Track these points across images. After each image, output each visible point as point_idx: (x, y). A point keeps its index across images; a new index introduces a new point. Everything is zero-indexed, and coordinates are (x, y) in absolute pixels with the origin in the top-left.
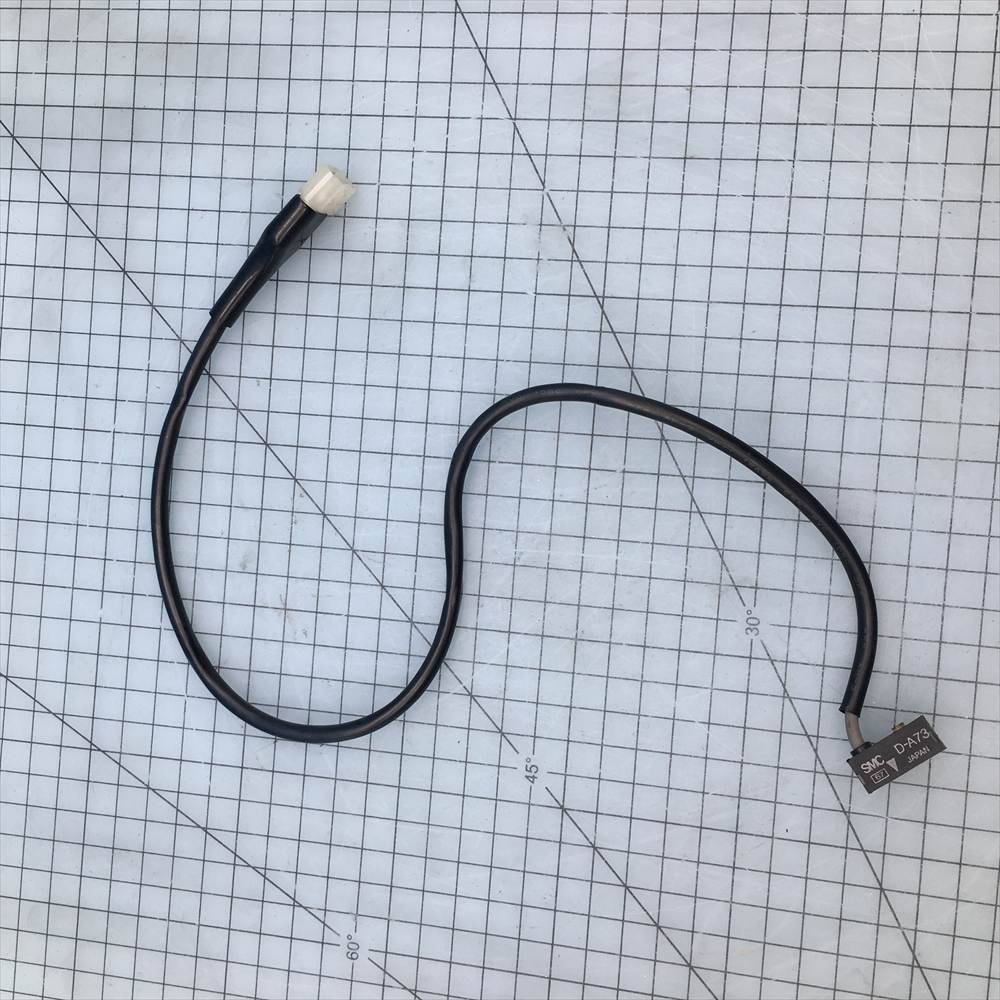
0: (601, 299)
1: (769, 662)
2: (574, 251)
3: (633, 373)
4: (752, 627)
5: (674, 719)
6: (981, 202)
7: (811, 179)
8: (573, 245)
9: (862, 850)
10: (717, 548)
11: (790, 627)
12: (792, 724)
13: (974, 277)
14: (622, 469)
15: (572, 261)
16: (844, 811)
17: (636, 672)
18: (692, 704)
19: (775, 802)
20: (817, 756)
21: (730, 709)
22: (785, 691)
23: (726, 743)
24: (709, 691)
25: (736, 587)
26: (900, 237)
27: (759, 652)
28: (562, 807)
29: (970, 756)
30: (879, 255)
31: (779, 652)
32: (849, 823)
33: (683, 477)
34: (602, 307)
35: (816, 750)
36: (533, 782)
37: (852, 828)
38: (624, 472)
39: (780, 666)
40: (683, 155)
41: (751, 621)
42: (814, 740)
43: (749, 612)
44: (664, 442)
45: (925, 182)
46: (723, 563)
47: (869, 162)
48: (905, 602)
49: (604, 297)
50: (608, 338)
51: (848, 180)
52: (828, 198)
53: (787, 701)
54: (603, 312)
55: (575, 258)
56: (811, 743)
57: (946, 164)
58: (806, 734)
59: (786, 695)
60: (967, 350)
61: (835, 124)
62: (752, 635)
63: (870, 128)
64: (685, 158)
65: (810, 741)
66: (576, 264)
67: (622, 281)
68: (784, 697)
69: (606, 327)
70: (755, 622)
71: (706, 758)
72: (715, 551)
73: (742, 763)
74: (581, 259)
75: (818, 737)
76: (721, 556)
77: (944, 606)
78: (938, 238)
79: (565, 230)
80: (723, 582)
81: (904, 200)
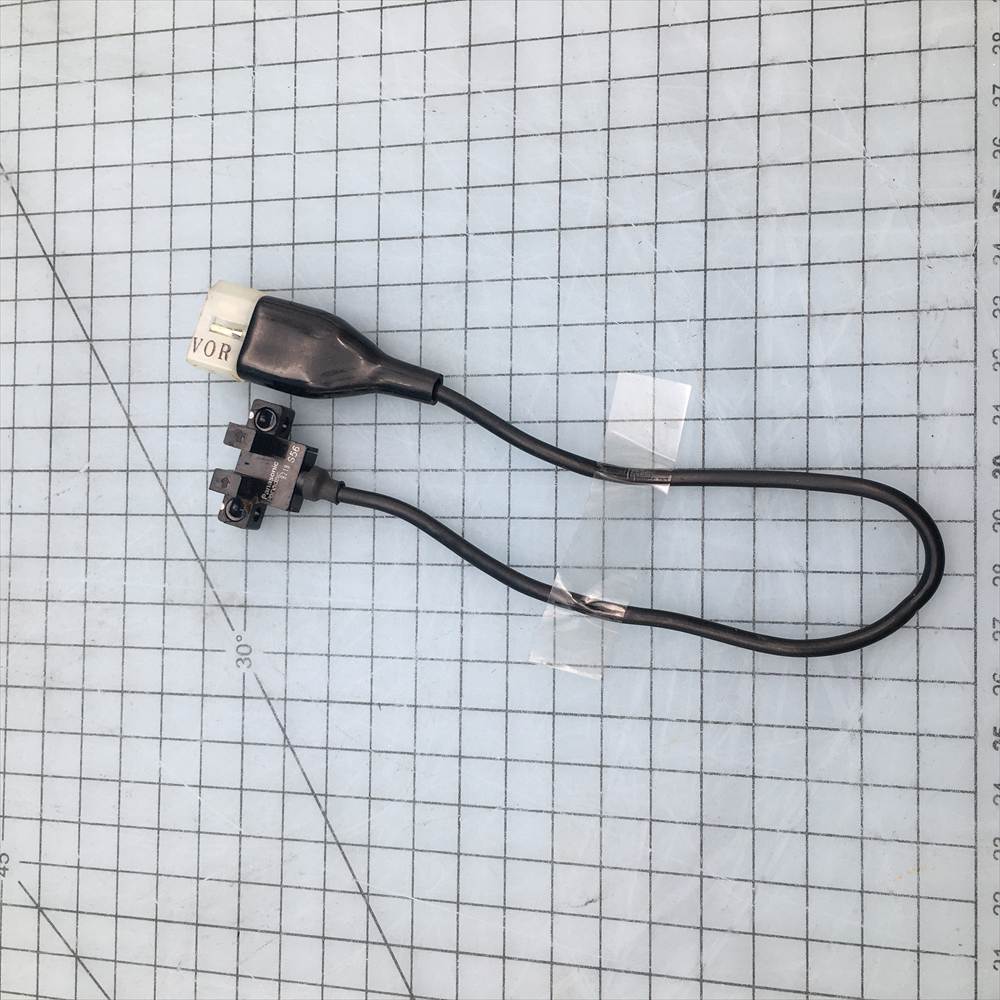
0: (51, 258)
1: (265, 701)
2: (19, 203)
3: (92, 347)
4: (243, 658)
5: (159, 784)
6: (469, 93)
7: (275, 86)
8: (17, 195)
9: (386, 944)
10: (198, 559)
11: (286, 654)
12: (295, 782)
13: (468, 188)
14: (86, 468)
15: (17, 215)
16: (361, 892)
17: (113, 725)
18: (180, 763)
19: (281, 886)
20: (327, 821)
21: (222, 765)
22: (286, 737)
23: (220, 811)
24: (198, 744)
25: (222, 607)
26: (380, 147)
27: (253, 689)
28: (37, 906)
29: (506, 809)
30: (358, 173)
31: (275, 689)
32: (369, 908)
33: (155, 472)
34: (53, 268)
35: (324, 814)
36: (4, 875)
37: (373, 916)
38: (89, 471)
39: (278, 706)
40: (131, 74)
41: (241, 650)
42: (322, 799)
43: (239, 638)
44: (131, 430)
45: (403, 76)
46: (206, 577)
47: (338, 59)
48: (417, 611)
49: (54, 256)
50: (62, 306)
51: (316, 85)
52: (295, 108)
53: (288, 750)
54: (55, 275)
55: (21, 212)
56: (319, 805)
57: (425, 51)
58: (313, 793)
59: (287, 744)
60: (467, 282)
61: (296, 17)
62: (244, 667)
63: (336, 16)
64: (134, 77)
65: (317, 801)
66: (22, 219)
67: (74, 234)
68: (284, 746)
69: (59, 293)
70: (246, 650)
71: (199, 832)
72: (196, 562)
73: (240, 836)
74: (27, 212)
75: (326, 795)
76: (204, 569)
77: (462, 613)
78: (423, 144)
79: (7, 178)
80: (208, 602)
81: (381, 101)
